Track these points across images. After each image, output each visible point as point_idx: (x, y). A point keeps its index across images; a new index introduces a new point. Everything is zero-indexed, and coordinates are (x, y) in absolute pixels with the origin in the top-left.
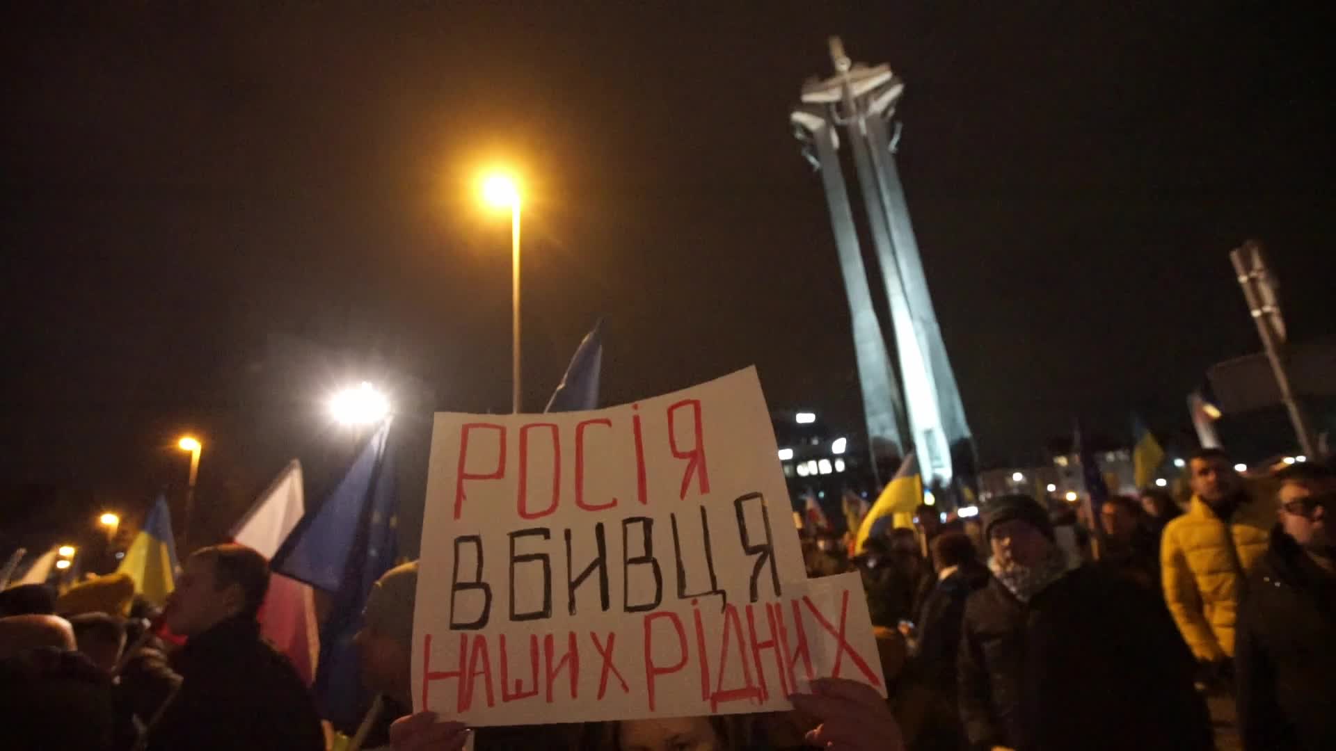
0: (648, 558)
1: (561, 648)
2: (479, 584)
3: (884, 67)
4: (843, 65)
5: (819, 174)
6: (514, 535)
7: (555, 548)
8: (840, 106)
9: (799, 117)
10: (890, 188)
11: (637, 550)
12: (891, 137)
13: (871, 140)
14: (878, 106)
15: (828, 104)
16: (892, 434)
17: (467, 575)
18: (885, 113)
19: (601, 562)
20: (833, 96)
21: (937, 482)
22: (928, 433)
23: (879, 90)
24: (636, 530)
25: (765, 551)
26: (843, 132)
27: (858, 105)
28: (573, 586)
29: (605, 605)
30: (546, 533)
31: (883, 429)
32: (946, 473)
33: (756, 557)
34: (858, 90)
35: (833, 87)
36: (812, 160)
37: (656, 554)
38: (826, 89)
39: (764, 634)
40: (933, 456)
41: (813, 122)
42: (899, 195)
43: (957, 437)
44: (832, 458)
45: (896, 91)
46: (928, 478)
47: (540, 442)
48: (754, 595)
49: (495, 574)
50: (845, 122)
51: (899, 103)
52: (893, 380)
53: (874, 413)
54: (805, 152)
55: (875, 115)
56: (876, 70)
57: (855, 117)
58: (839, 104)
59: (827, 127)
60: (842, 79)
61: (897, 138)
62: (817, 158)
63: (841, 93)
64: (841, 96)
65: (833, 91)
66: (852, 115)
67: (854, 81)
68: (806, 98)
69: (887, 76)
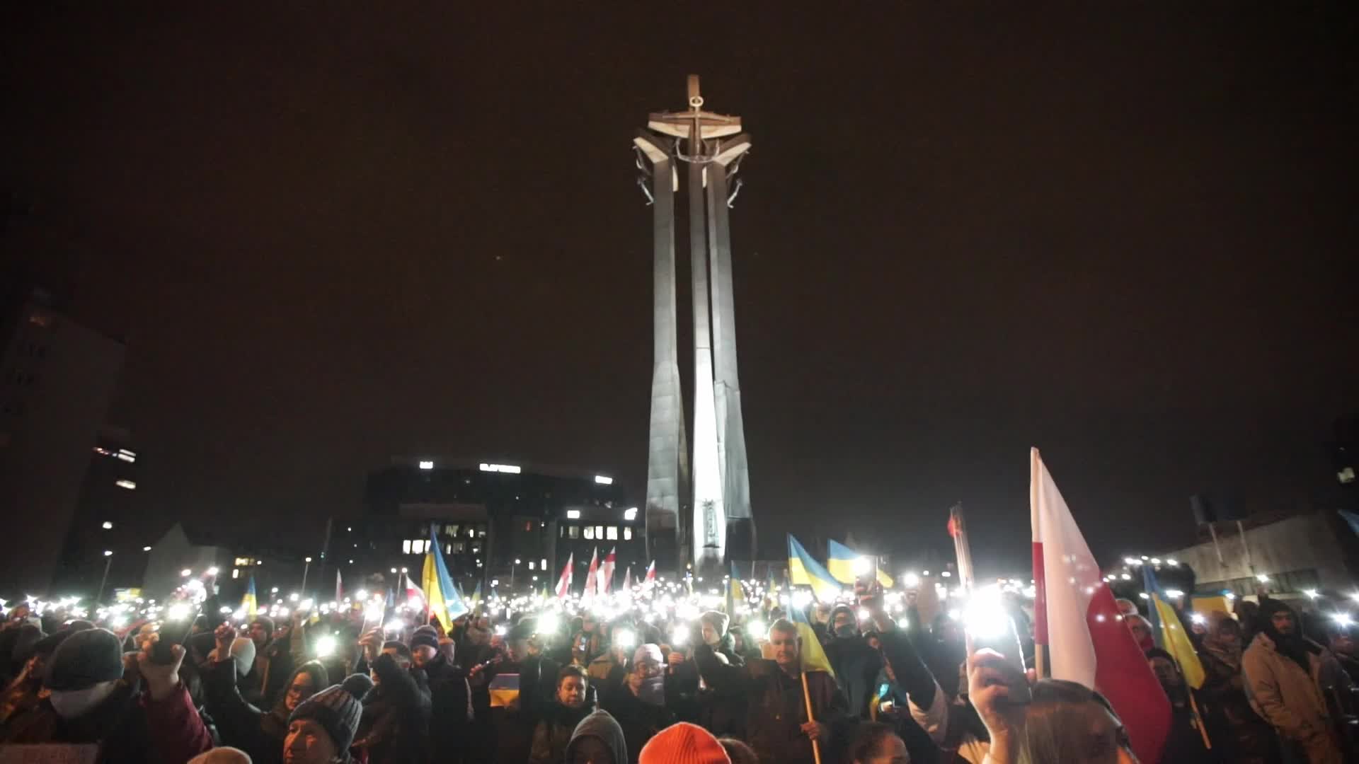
3: (736, 119)
4: (696, 101)
5: (651, 210)
8: (685, 145)
9: (642, 143)
10: (718, 243)
12: (730, 195)
13: (710, 192)
14: (723, 158)
15: (674, 138)
16: (670, 503)
18: (729, 168)
20: (681, 132)
22: (709, 508)
23: (727, 141)
26: (684, 173)
27: (703, 147)
31: (663, 496)
34: (707, 133)
35: (682, 122)
36: (647, 192)
38: (675, 122)
41: (657, 156)
42: (727, 252)
44: (621, 526)
45: (743, 148)
46: (699, 556)
50: (687, 159)
51: (744, 160)
52: (684, 441)
53: (657, 476)
54: (641, 182)
55: (718, 166)
56: (729, 119)
57: (697, 157)
58: (684, 142)
59: (670, 163)
60: (693, 116)
61: (735, 194)
62: (652, 193)
63: (690, 132)
64: (690, 135)
65: (680, 127)
66: (694, 154)
67: (705, 121)
68: (654, 125)
69: (738, 129)
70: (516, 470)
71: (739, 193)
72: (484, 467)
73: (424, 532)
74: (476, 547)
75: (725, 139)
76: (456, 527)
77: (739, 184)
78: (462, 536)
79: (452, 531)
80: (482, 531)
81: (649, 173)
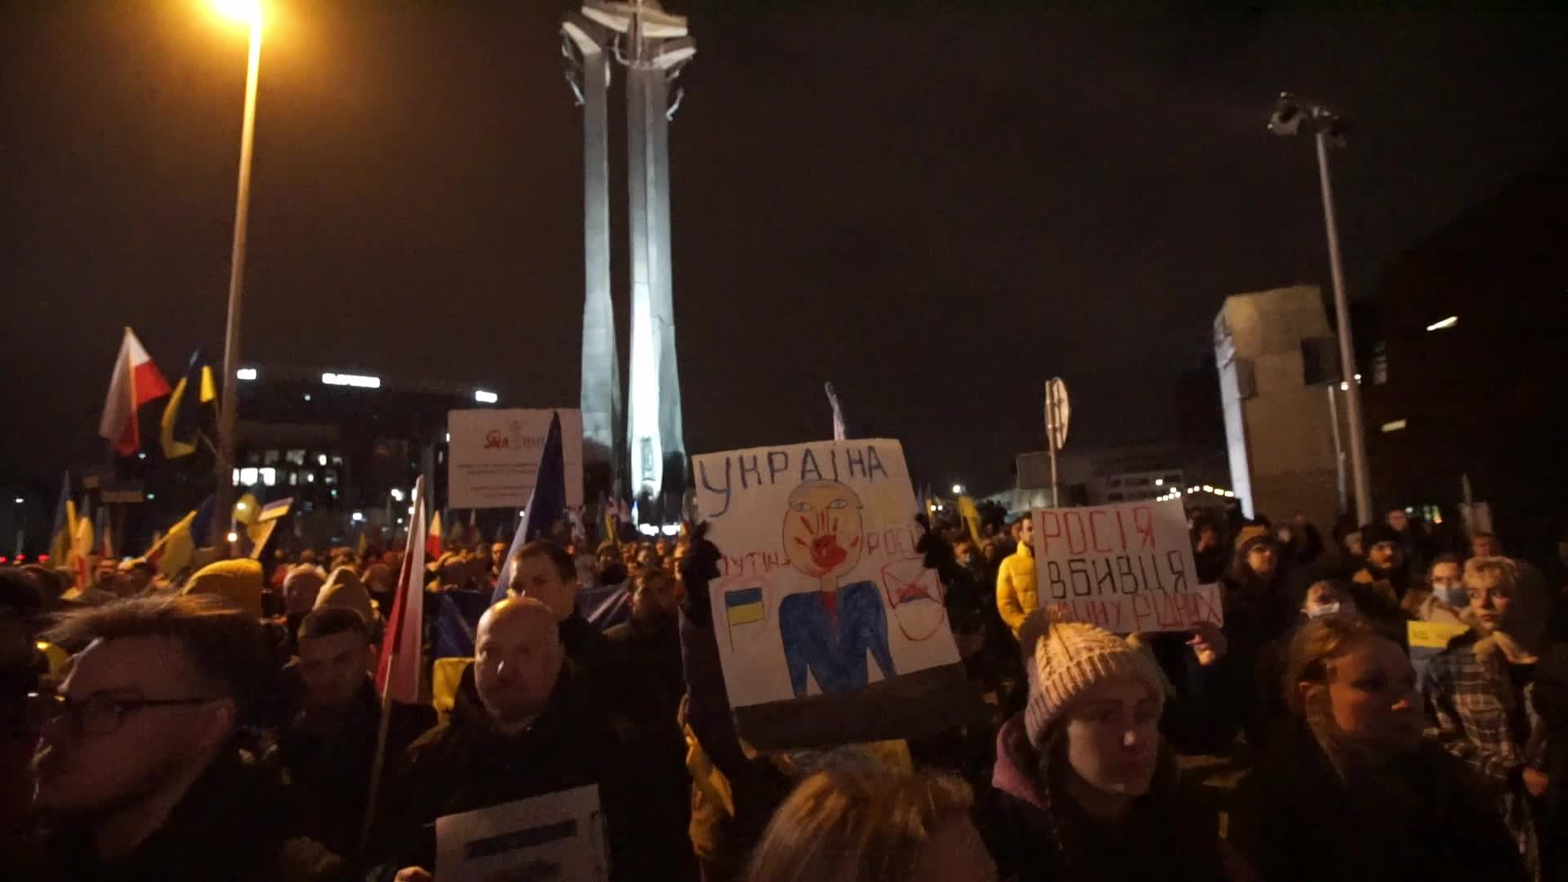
0: (1130, 573)
1: (1098, 607)
2: (1059, 581)
3: (682, 20)
5: (580, 110)
6: (1071, 561)
7: (1088, 567)
8: (624, 41)
9: (571, 29)
10: (656, 162)
11: (1125, 569)
12: (670, 105)
14: (667, 60)
15: (610, 32)
16: (605, 437)
17: (1055, 578)
18: (668, 72)
19: (1110, 574)
20: (620, 25)
21: (646, 493)
22: (646, 441)
23: (671, 43)
24: (1123, 562)
25: (1181, 574)
26: (620, 73)
27: (644, 49)
28: (1100, 583)
29: (1114, 590)
30: (1082, 560)
31: (597, 429)
32: (656, 487)
33: (1177, 576)
34: (649, 31)
35: (622, 14)
36: (577, 91)
37: (1134, 571)
38: (613, 13)
39: (1180, 603)
40: (646, 467)
41: (589, 47)
43: (670, 450)
45: (687, 53)
46: (637, 489)
47: (1072, 519)
48: (1176, 589)
49: (1066, 576)
50: (626, 62)
51: (686, 67)
53: (589, 410)
54: (569, 76)
55: (660, 70)
56: (674, 19)
57: (638, 62)
58: (624, 37)
59: (601, 59)
60: (633, 10)
61: (675, 107)
62: (582, 92)
63: (629, 26)
64: (629, 30)
65: (620, 19)
66: (635, 59)
67: (647, 19)
68: (587, 11)
69: (682, 32)
70: (374, 382)
71: (681, 104)
72: (329, 378)
73: (255, 458)
74: (329, 476)
75: (668, 40)
76: (302, 452)
77: (680, 95)
78: (311, 465)
79: (297, 458)
80: (337, 456)
81: (576, 64)
